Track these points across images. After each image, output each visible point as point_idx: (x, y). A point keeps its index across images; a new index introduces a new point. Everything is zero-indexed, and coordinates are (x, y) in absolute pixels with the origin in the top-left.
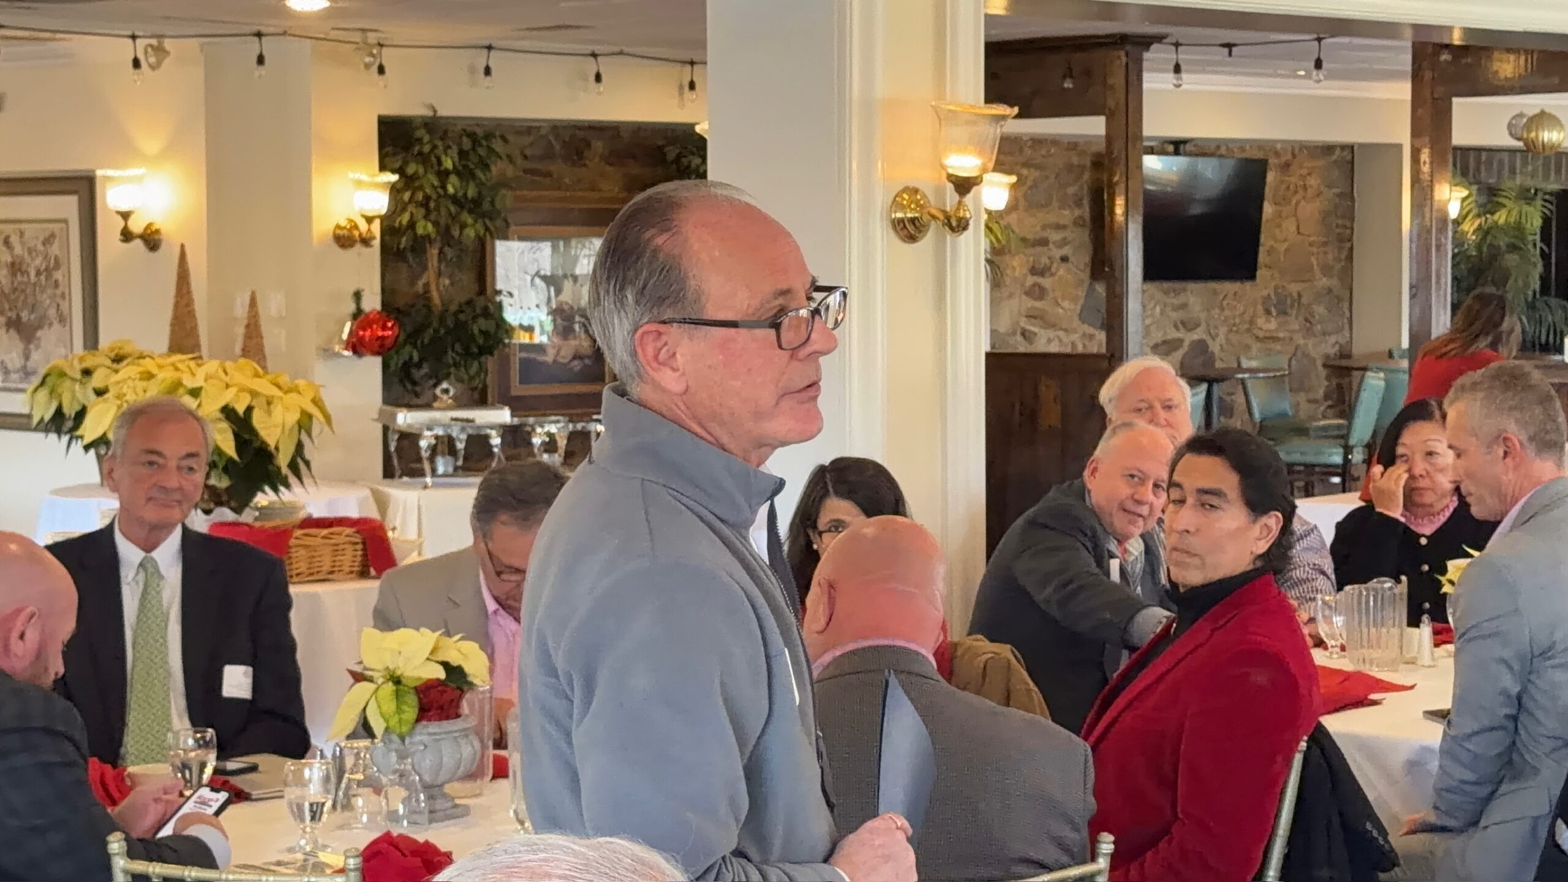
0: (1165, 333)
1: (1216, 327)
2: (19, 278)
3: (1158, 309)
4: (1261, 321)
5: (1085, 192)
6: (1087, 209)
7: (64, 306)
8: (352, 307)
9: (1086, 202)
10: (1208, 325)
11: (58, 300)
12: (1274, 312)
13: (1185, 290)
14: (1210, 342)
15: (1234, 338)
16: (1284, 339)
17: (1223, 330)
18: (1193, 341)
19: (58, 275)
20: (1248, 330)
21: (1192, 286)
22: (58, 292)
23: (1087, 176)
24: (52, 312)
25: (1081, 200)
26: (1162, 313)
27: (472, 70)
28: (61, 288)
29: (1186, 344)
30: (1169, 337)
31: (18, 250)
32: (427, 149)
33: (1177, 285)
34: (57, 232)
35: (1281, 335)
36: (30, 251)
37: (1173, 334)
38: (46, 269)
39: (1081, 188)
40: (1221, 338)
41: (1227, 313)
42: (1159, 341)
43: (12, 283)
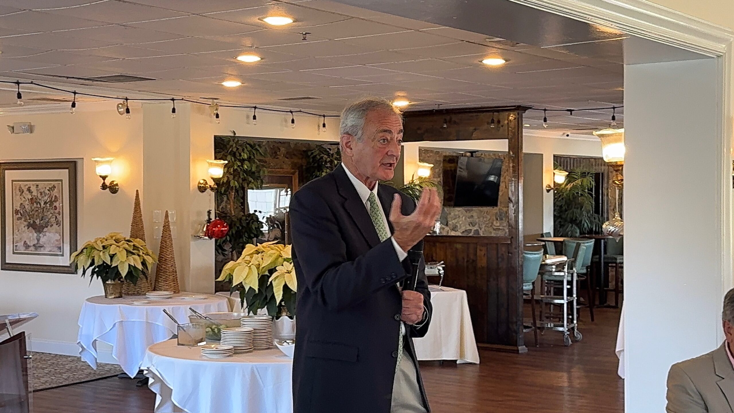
0: (466, 228)
1: (482, 225)
2: (35, 205)
3: (464, 218)
4: (495, 223)
5: (441, 171)
6: (442, 178)
7: (60, 218)
8: (207, 218)
9: (441, 175)
10: (479, 224)
11: (57, 215)
12: (499, 219)
13: (472, 210)
14: (479, 230)
15: (487, 229)
16: (501, 229)
17: (483, 226)
18: (475, 230)
19: (56, 204)
20: (491, 226)
21: (474, 208)
22: (57, 211)
23: (442, 165)
24: (53, 220)
25: (440, 174)
26: (465, 219)
27: (248, 117)
28: (58, 210)
29: (473, 231)
30: (468, 229)
31: (35, 193)
32: (235, 150)
33: (469, 208)
34: (56, 185)
35: (501, 228)
36: (41, 193)
37: (469, 228)
38: (51, 201)
39: (439, 170)
40: (483, 229)
41: (485, 219)
42: (464, 230)
43: (31, 208)
